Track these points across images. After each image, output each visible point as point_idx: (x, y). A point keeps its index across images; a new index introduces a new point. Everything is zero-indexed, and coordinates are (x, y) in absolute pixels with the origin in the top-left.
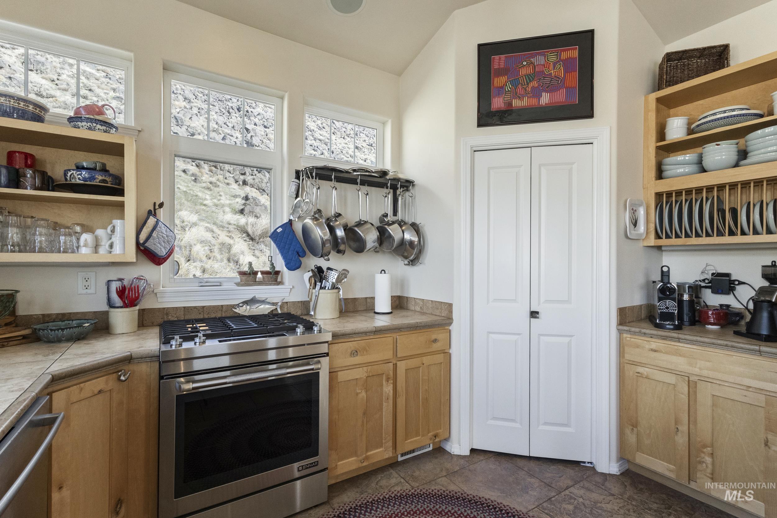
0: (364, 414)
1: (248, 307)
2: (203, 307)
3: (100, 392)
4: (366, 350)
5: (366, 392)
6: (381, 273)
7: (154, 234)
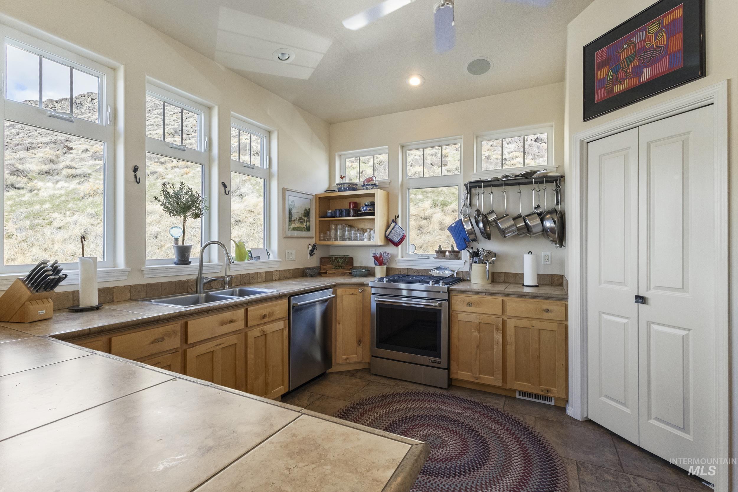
0: (477, 347)
1: (438, 272)
2: (416, 269)
3: (352, 294)
4: (478, 304)
5: (479, 333)
6: (529, 254)
7: (393, 232)
